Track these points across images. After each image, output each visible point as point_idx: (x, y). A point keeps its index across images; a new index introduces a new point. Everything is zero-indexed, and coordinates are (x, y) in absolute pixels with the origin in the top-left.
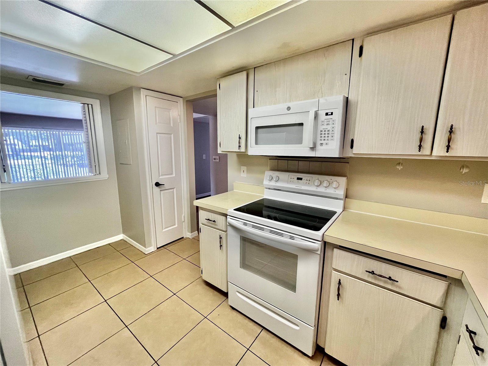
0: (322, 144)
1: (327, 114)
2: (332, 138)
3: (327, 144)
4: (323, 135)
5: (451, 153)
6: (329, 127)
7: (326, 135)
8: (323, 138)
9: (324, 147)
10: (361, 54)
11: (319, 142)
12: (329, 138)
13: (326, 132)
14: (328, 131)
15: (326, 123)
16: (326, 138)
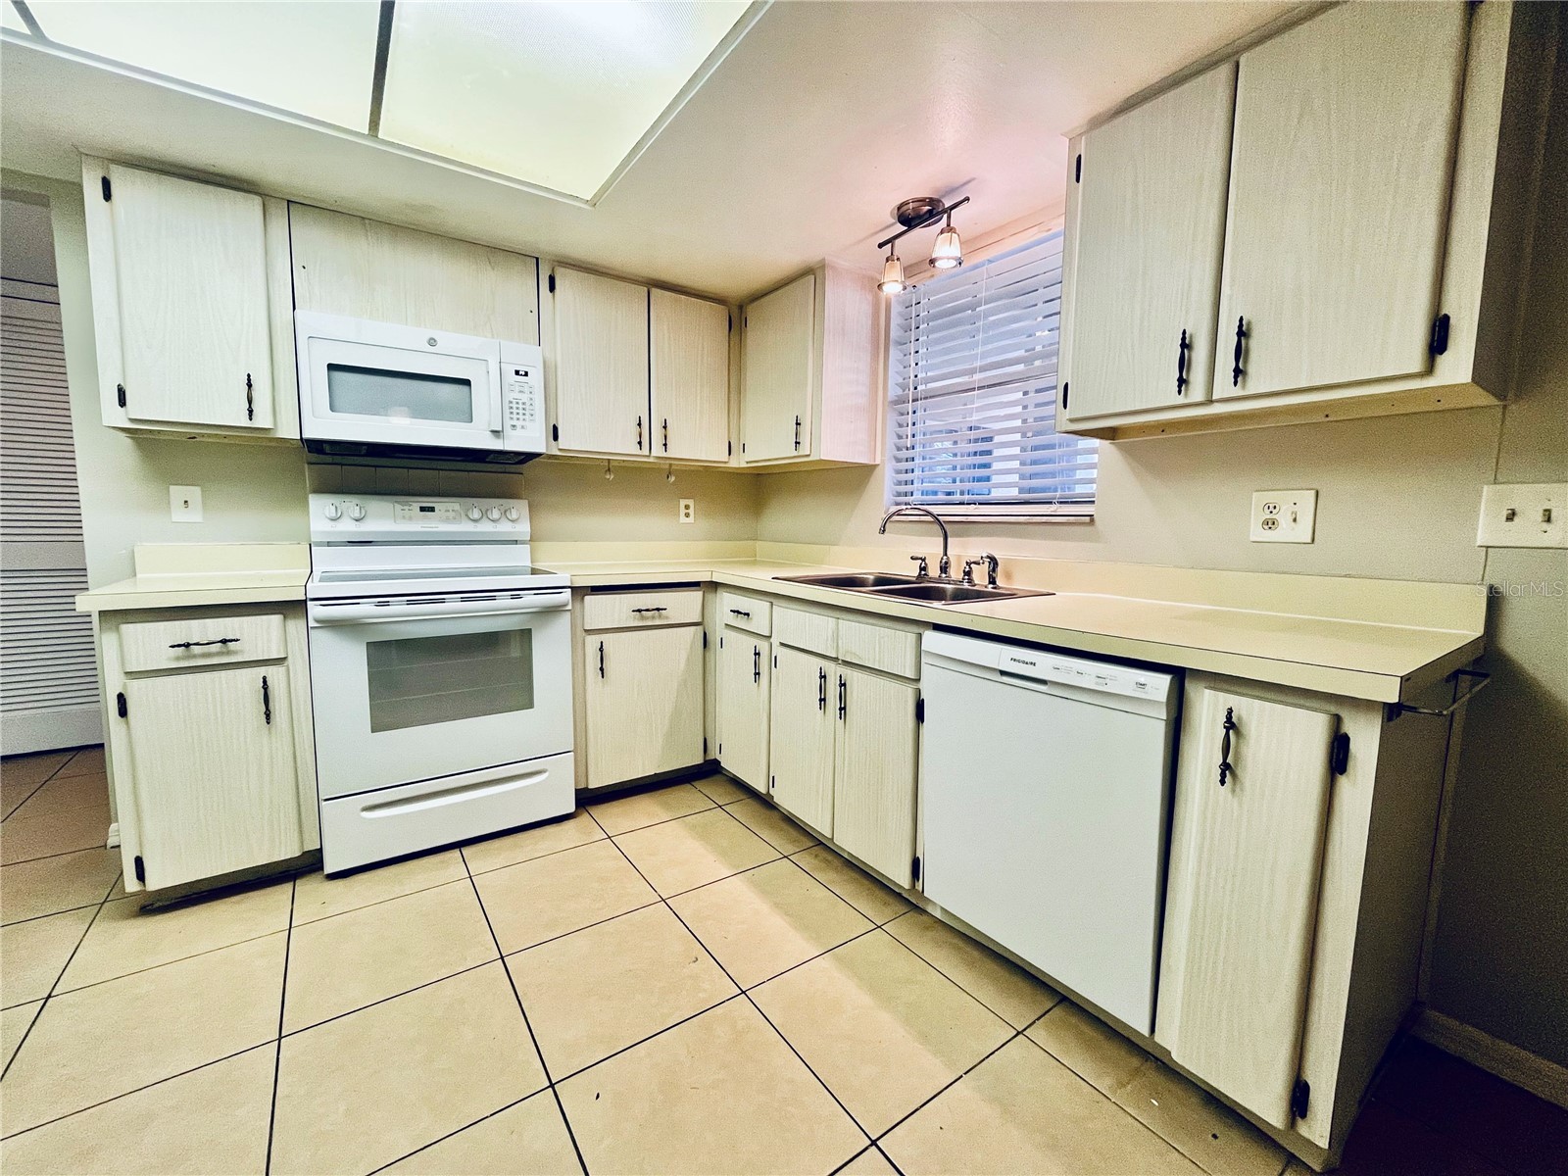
0: (514, 426)
1: (517, 373)
2: (531, 418)
3: (523, 427)
4: (515, 411)
5: (668, 454)
6: (525, 398)
7: (521, 412)
8: (515, 416)
9: (519, 432)
10: (552, 288)
11: (508, 423)
12: (526, 417)
13: (521, 406)
14: (524, 404)
15: (517, 389)
16: (521, 417)
